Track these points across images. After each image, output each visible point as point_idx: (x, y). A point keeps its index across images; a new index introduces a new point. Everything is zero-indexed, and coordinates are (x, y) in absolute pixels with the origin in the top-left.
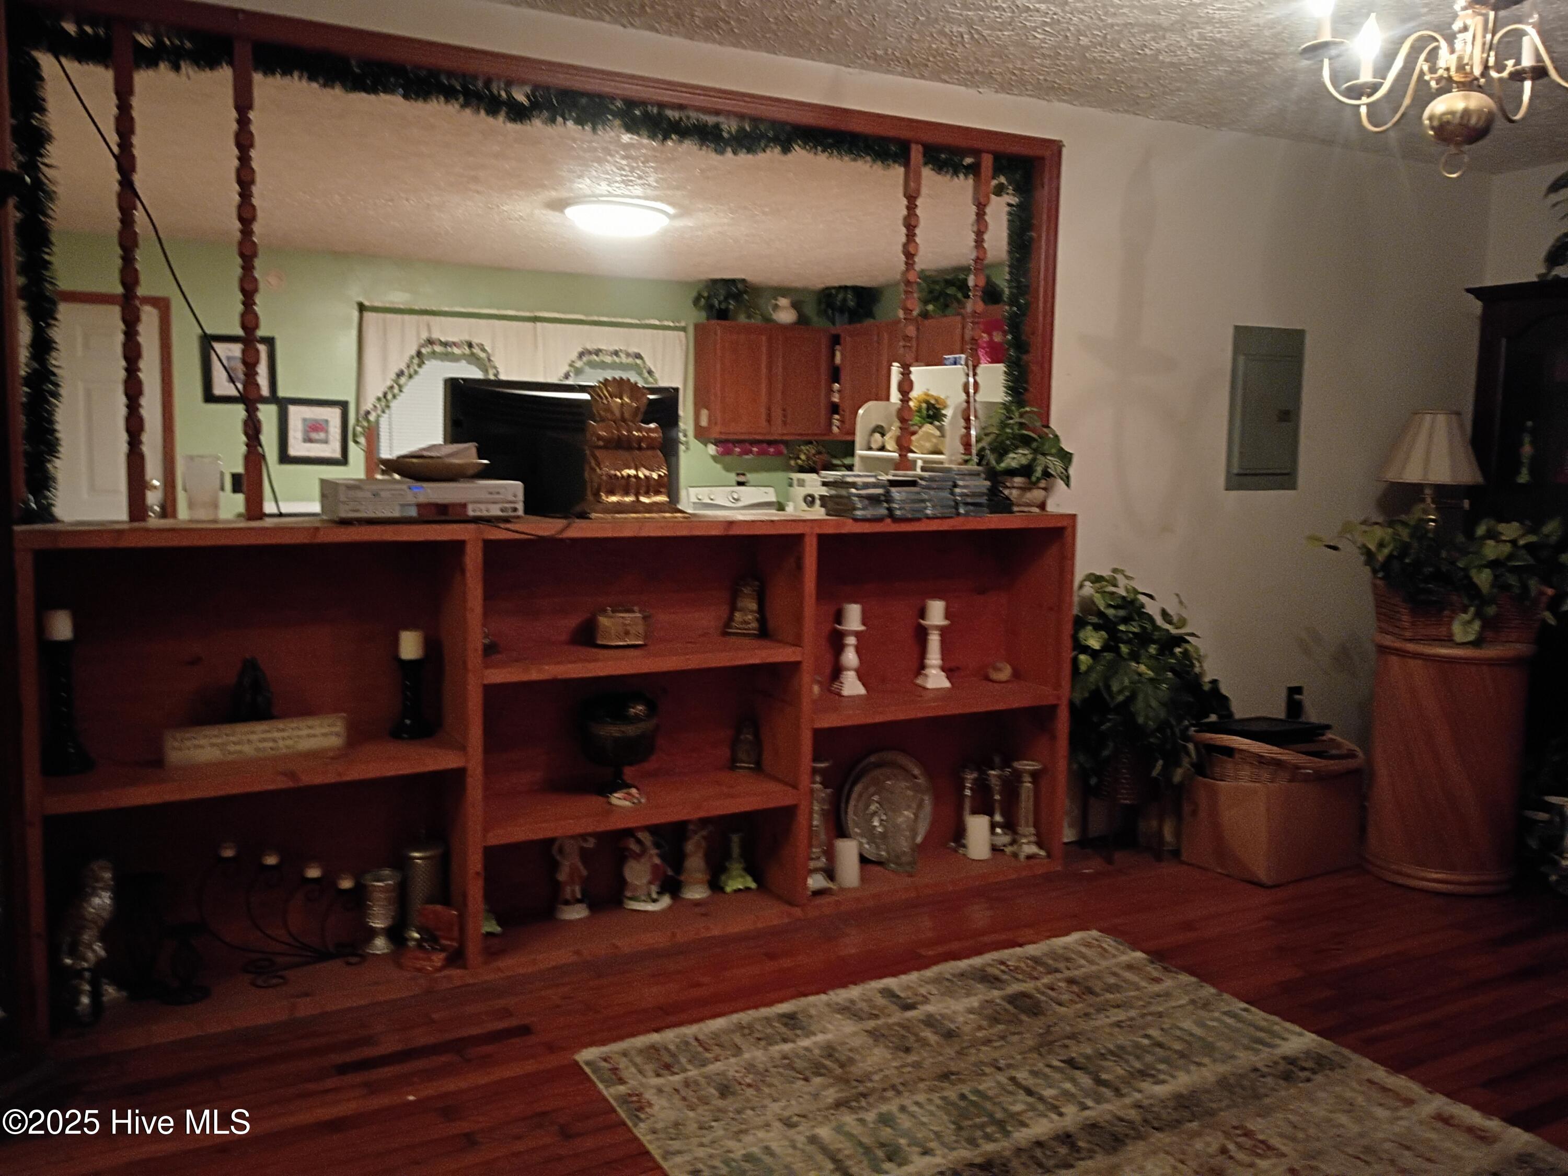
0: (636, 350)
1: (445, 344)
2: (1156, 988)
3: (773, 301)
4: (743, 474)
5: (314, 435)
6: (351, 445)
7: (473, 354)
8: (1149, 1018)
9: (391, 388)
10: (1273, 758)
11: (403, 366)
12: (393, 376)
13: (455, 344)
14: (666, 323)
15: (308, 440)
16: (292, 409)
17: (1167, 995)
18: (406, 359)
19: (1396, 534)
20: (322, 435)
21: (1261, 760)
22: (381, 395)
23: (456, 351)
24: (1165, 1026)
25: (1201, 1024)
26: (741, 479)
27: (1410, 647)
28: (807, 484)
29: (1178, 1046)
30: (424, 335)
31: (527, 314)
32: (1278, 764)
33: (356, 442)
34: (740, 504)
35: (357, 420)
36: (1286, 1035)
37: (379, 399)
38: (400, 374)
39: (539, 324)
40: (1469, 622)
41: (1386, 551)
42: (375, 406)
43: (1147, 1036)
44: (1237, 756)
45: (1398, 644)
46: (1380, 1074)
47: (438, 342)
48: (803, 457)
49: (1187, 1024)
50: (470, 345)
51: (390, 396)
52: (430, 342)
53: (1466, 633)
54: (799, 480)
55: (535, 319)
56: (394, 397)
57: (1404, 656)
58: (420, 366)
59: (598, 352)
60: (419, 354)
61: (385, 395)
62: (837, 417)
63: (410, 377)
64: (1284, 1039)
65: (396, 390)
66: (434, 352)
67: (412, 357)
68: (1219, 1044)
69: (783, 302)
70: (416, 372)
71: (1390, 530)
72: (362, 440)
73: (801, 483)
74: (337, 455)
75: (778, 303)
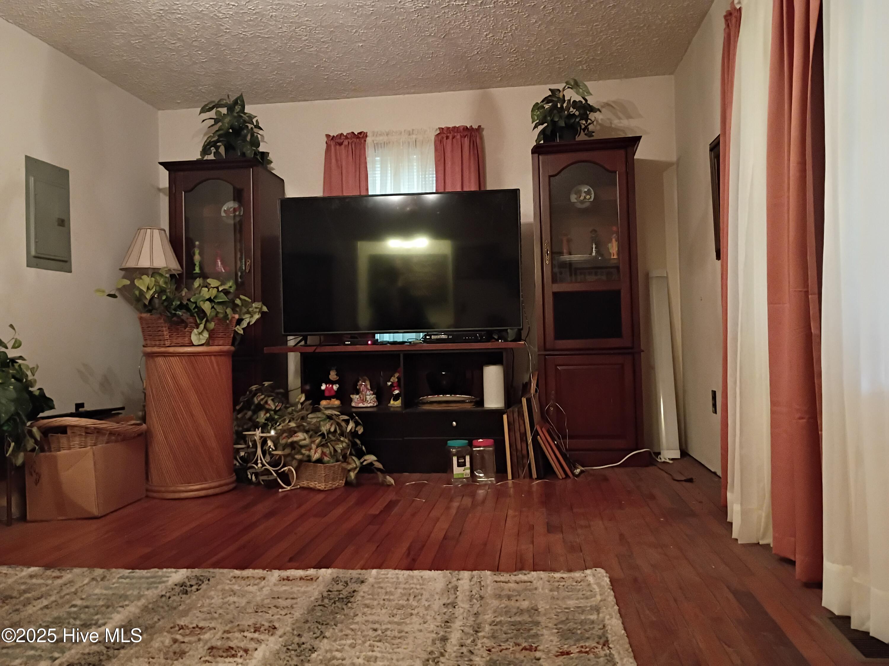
2: (59, 581)
8: (68, 597)
10: (95, 428)
17: (71, 582)
19: (157, 282)
21: (87, 431)
24: (84, 597)
25: (106, 588)
27: (171, 350)
29: (101, 603)
32: (98, 431)
36: (168, 575)
40: (200, 333)
41: (151, 292)
43: (74, 606)
44: (69, 431)
45: (163, 349)
46: (237, 572)
49: (97, 591)
53: (199, 339)
57: (167, 356)
64: (168, 577)
68: (129, 593)
71: (153, 279)
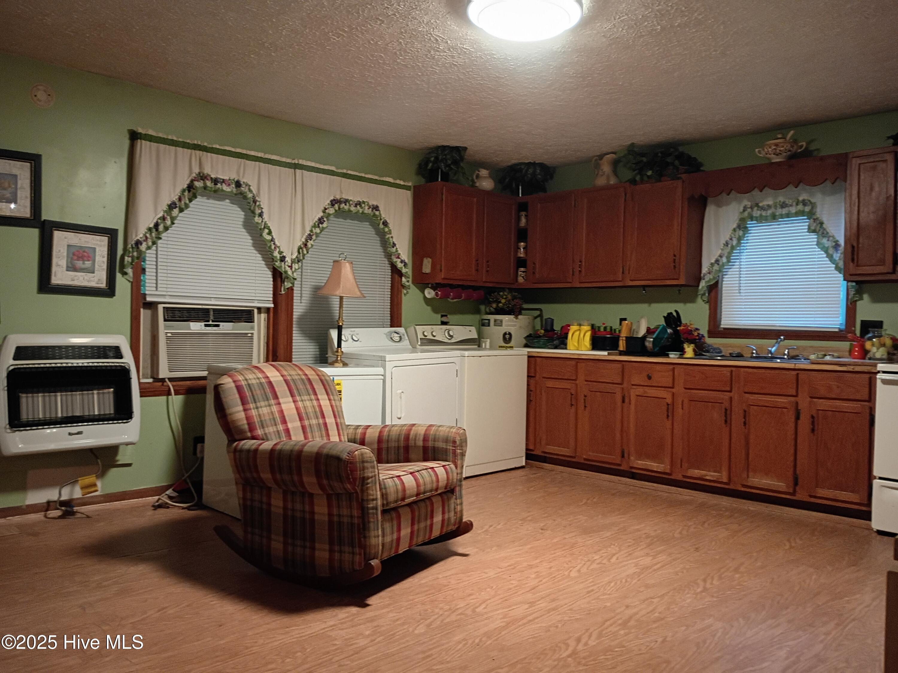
0: (375, 203)
1: (216, 181)
3: (477, 172)
4: (446, 316)
5: (79, 264)
6: (119, 276)
7: (241, 193)
9: (164, 219)
11: (175, 198)
12: (165, 208)
13: (224, 181)
14: (398, 182)
15: (71, 268)
16: (58, 235)
18: (178, 192)
20: (88, 264)
22: (152, 225)
23: (225, 188)
26: (444, 319)
28: (504, 323)
30: (196, 170)
31: (289, 161)
33: (124, 274)
34: (453, 341)
35: (125, 249)
37: (150, 229)
38: (172, 206)
39: (298, 171)
42: (147, 238)
47: (209, 178)
48: (503, 301)
50: (238, 184)
51: (161, 228)
52: (202, 177)
54: (495, 321)
55: (296, 166)
56: (166, 229)
58: (190, 200)
59: (346, 201)
60: (190, 187)
61: (156, 225)
62: (522, 269)
63: (181, 210)
65: (168, 222)
66: (205, 187)
67: (184, 191)
69: (484, 172)
70: (187, 206)
72: (130, 271)
73: (499, 323)
74: (103, 285)
75: (480, 173)
